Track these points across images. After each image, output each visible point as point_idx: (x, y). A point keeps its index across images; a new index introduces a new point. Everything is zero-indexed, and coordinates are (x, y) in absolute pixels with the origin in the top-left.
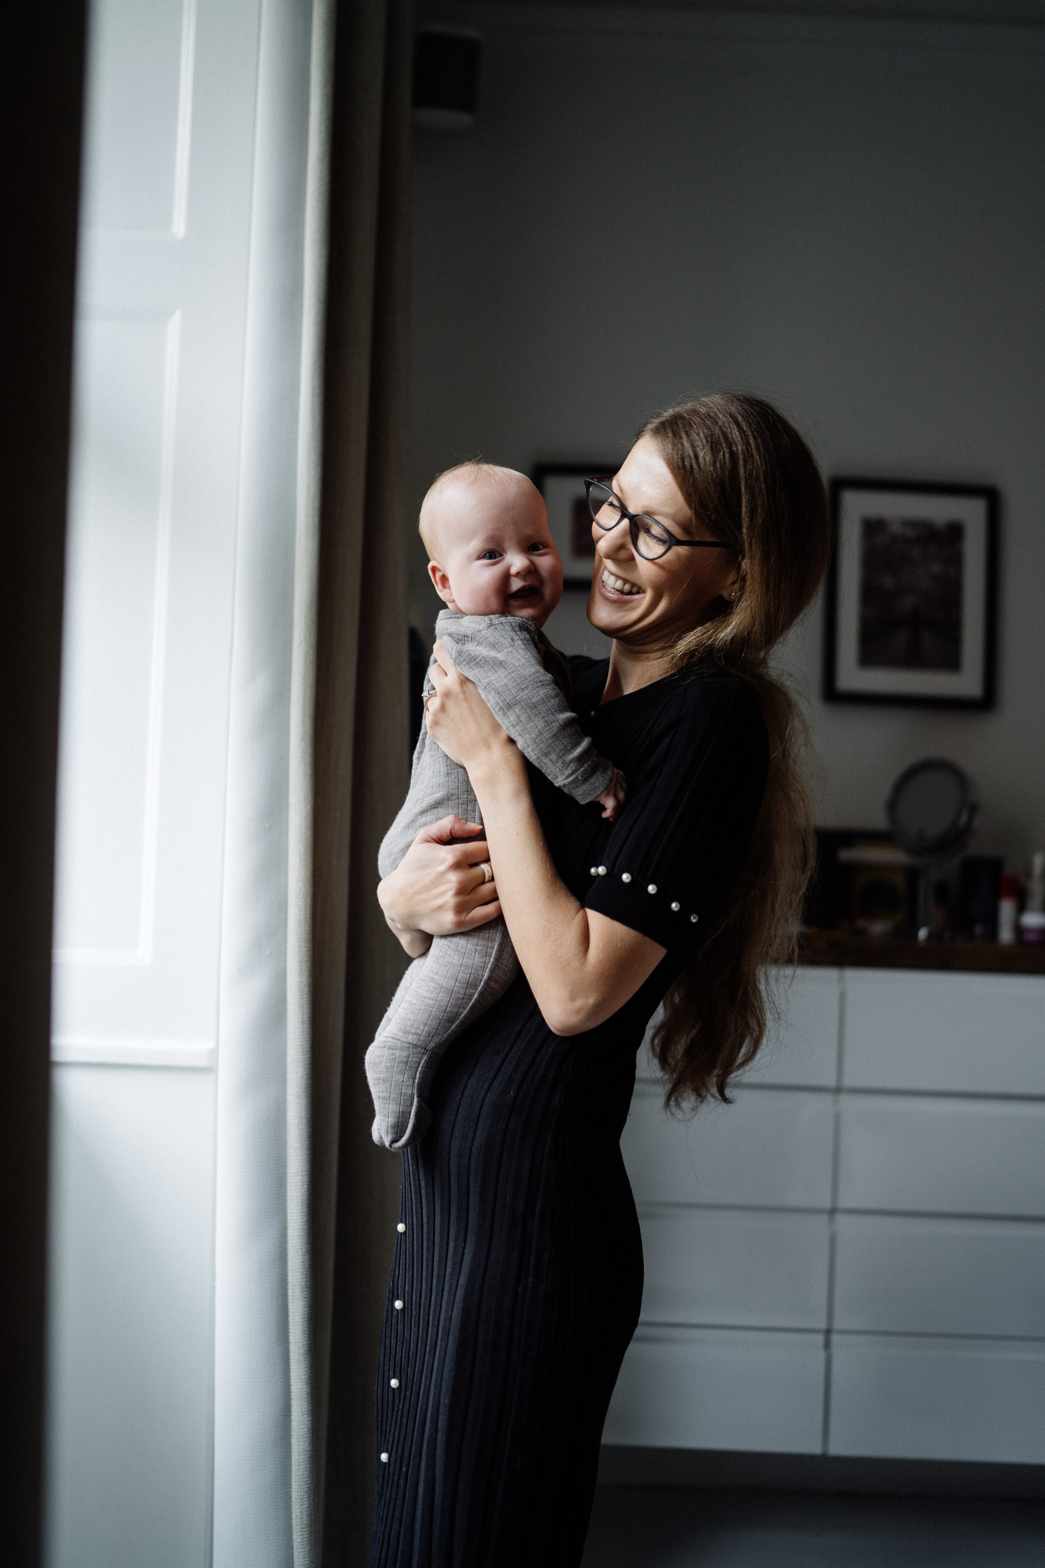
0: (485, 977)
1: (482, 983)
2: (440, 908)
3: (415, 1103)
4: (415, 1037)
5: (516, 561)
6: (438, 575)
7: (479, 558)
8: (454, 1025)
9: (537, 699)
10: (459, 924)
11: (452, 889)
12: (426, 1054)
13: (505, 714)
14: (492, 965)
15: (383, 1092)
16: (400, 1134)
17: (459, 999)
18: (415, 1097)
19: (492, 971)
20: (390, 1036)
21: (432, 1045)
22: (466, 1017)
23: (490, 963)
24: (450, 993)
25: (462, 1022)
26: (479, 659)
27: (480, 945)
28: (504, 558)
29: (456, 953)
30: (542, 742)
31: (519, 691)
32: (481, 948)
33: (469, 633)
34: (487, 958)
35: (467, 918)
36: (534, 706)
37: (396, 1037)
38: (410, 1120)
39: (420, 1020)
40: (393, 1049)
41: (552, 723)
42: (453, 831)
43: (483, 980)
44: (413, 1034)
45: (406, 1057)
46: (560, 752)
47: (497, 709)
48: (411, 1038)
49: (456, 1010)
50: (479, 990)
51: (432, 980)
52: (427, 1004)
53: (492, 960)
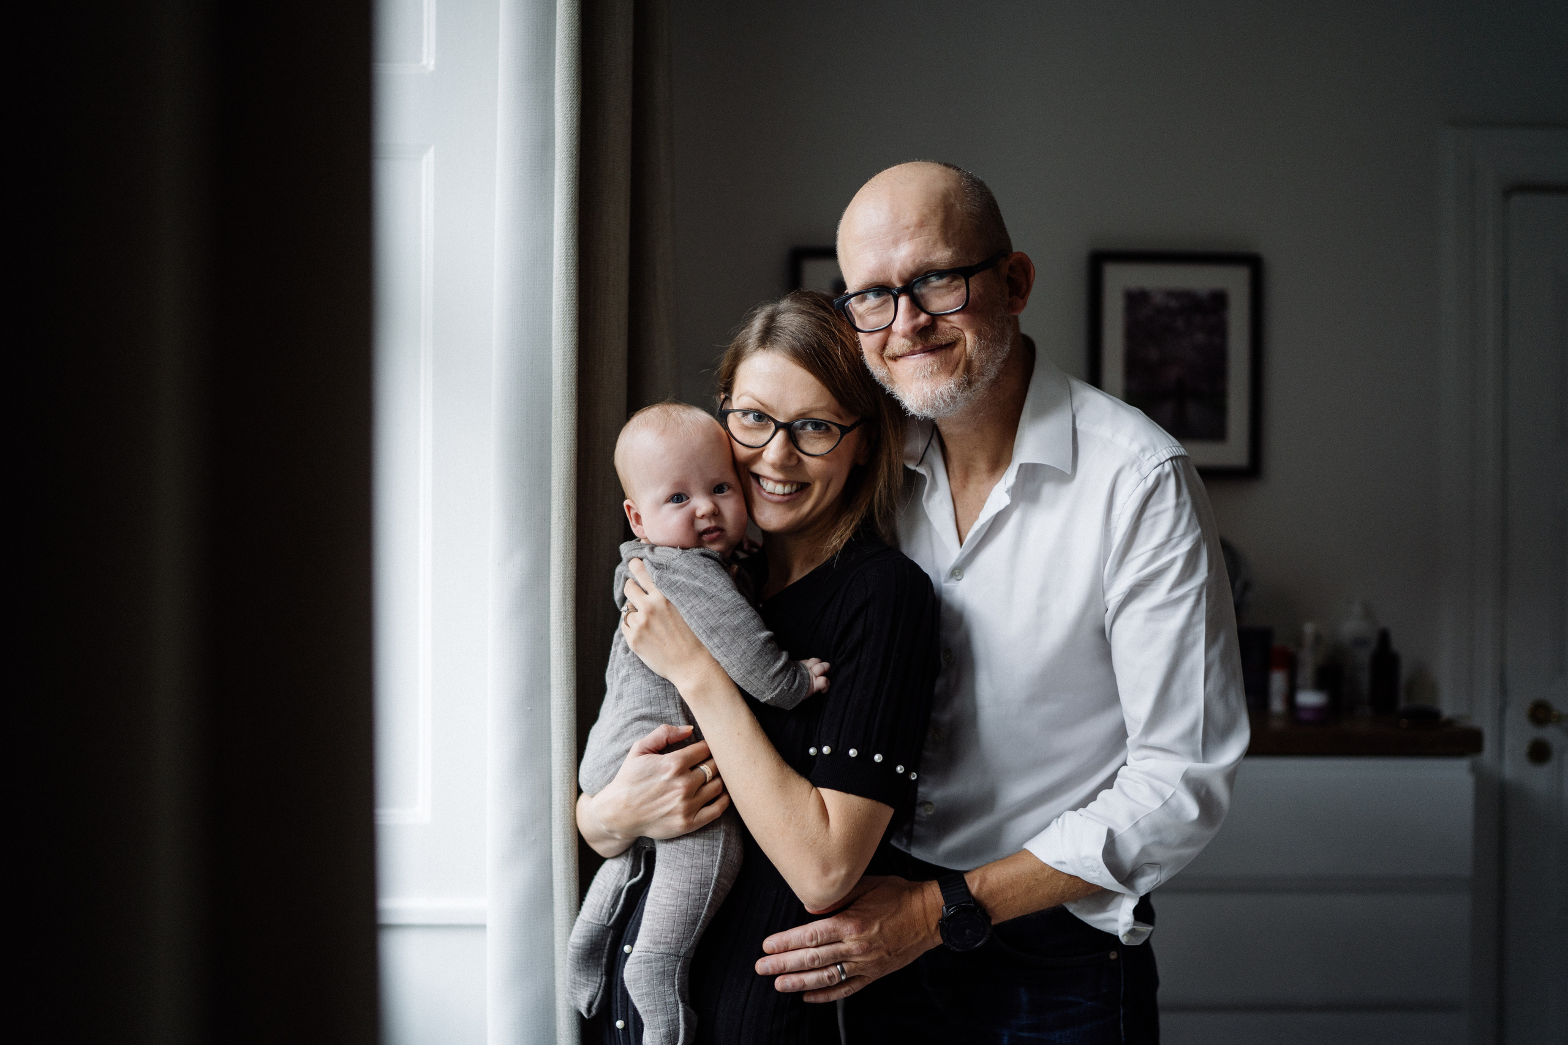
0: (715, 875)
1: (713, 881)
2: (669, 814)
3: (680, 1009)
4: (665, 946)
5: (701, 504)
6: (633, 512)
7: (667, 501)
8: (698, 927)
9: (739, 622)
10: (689, 825)
11: (679, 795)
12: (679, 961)
13: (709, 637)
14: (719, 863)
15: (649, 1006)
16: (674, 1041)
17: (696, 900)
18: (679, 1002)
19: (720, 868)
20: (643, 949)
21: (683, 951)
22: (706, 917)
23: (718, 861)
24: (687, 896)
25: (704, 922)
26: (678, 584)
27: (707, 845)
28: (689, 502)
29: (686, 855)
30: (747, 661)
31: (721, 615)
32: (707, 847)
33: (663, 561)
34: (714, 857)
35: (695, 820)
36: (736, 629)
37: (648, 950)
38: (680, 1026)
39: (667, 928)
40: (648, 963)
41: (754, 643)
42: (669, 740)
43: (714, 878)
44: (663, 943)
45: (662, 967)
46: (764, 668)
47: (700, 632)
48: (662, 948)
49: (696, 911)
50: (712, 888)
51: (669, 886)
52: (669, 911)
53: (719, 858)
